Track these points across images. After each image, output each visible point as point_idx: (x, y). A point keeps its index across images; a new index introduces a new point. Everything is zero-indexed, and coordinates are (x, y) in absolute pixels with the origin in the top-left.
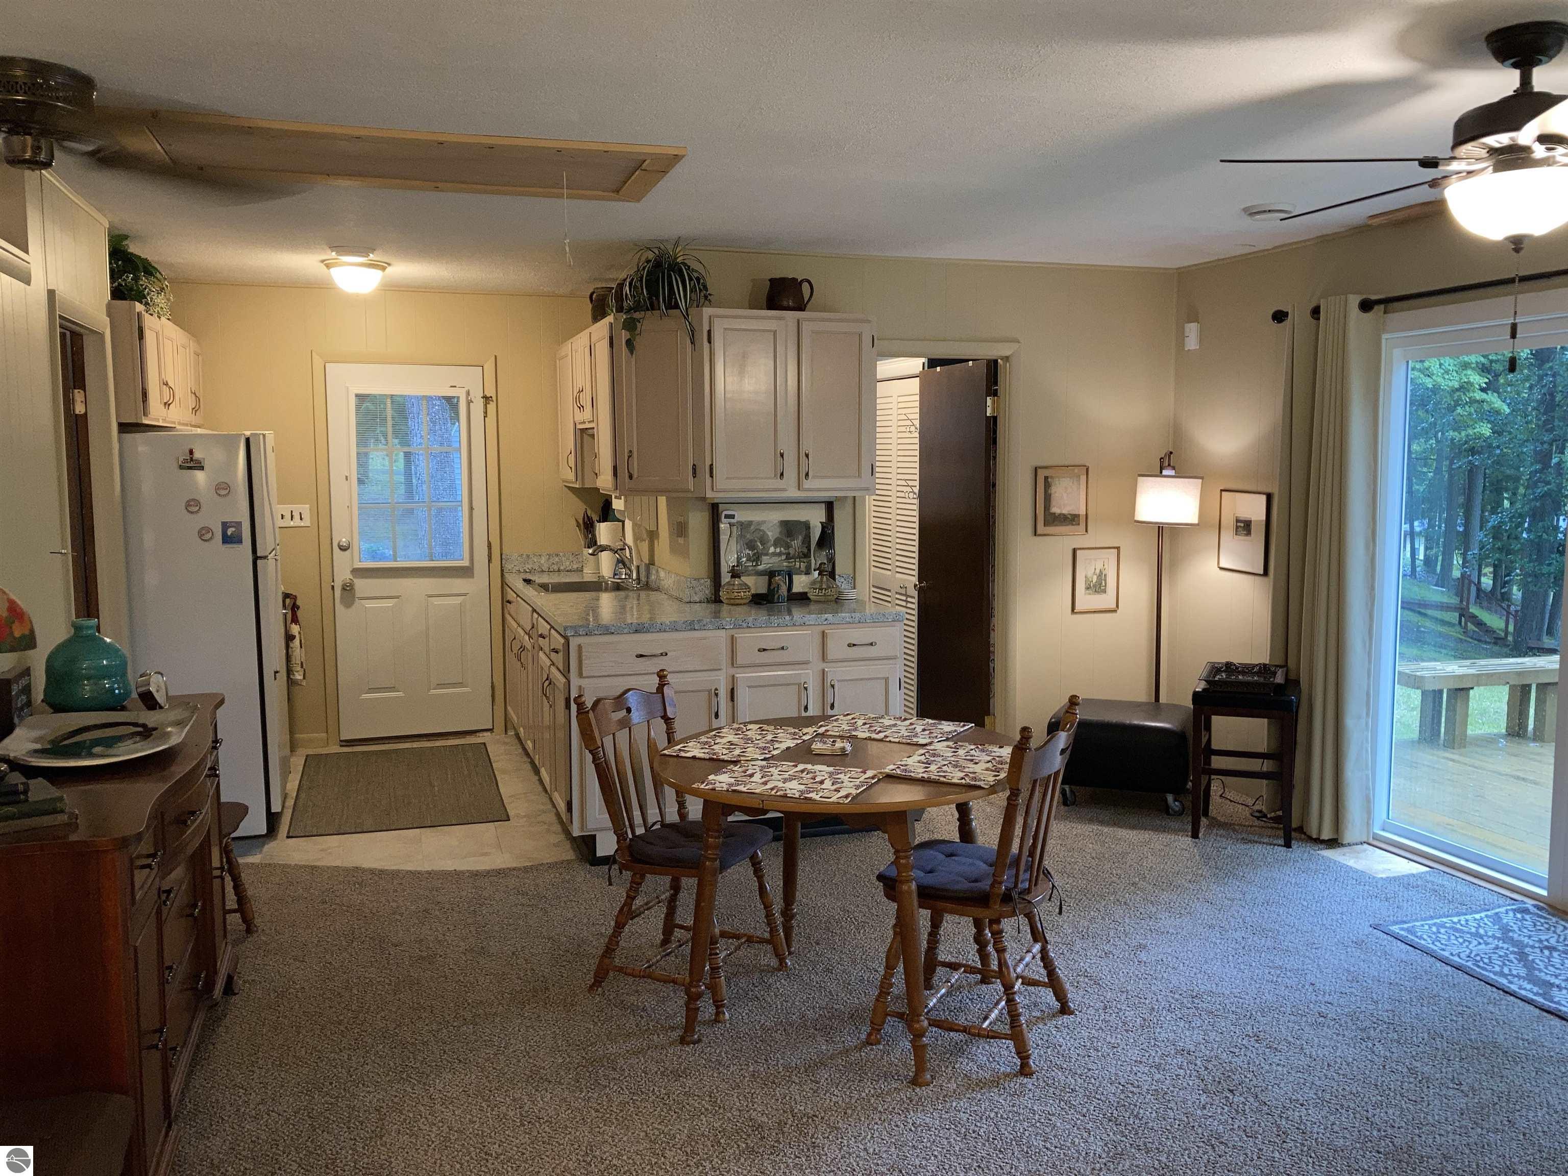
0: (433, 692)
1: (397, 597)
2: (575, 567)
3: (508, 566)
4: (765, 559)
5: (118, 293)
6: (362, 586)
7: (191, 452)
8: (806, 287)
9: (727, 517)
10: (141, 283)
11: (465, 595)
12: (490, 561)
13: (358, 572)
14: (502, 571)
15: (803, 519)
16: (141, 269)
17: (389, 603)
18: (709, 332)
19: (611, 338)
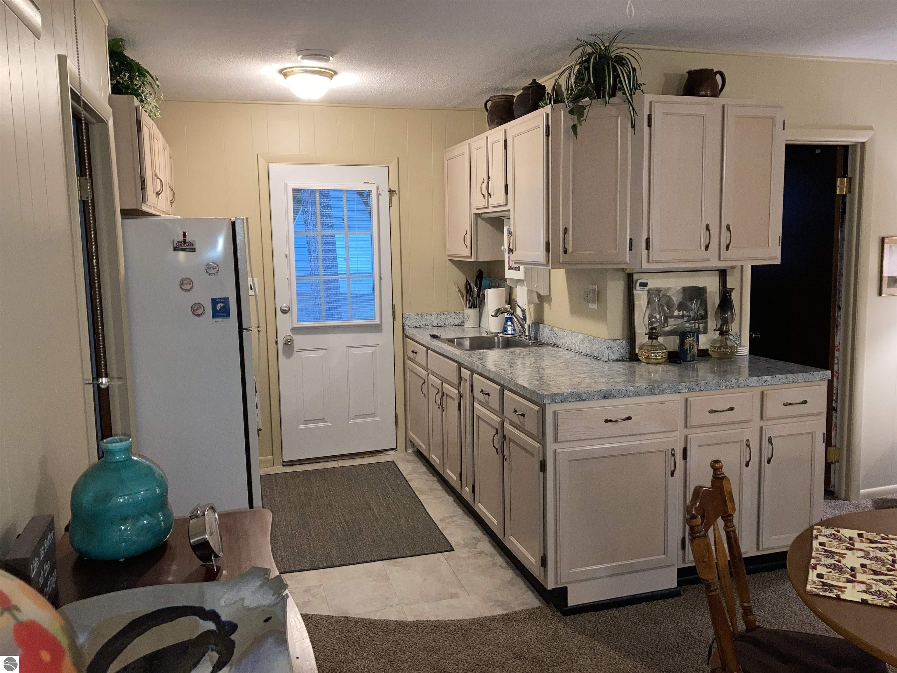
0: (352, 421)
1: (326, 349)
2: (457, 322)
3: (408, 323)
4: (670, 320)
5: (117, 89)
6: (299, 341)
7: (184, 235)
8: (718, 78)
9: (642, 285)
10: (136, 83)
11: (375, 346)
12: (394, 319)
13: (296, 330)
14: (403, 327)
15: (701, 285)
16: (136, 70)
17: (319, 354)
18: (650, 117)
19: (547, 127)
